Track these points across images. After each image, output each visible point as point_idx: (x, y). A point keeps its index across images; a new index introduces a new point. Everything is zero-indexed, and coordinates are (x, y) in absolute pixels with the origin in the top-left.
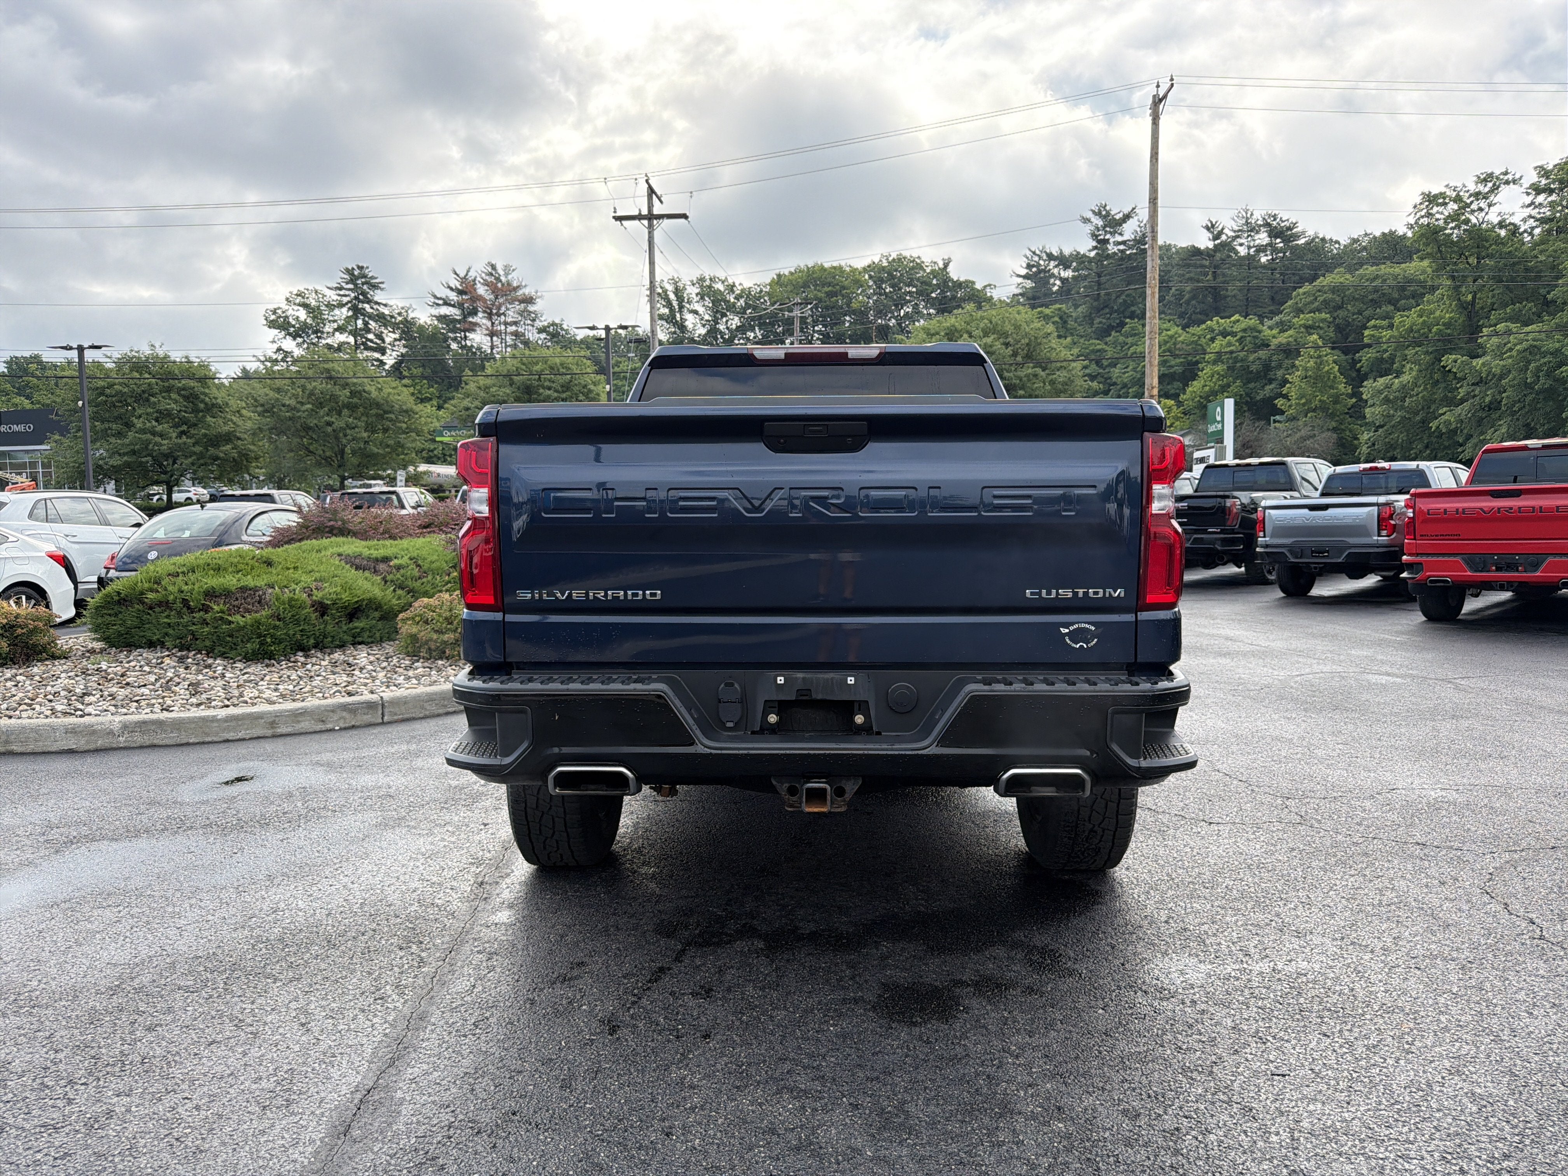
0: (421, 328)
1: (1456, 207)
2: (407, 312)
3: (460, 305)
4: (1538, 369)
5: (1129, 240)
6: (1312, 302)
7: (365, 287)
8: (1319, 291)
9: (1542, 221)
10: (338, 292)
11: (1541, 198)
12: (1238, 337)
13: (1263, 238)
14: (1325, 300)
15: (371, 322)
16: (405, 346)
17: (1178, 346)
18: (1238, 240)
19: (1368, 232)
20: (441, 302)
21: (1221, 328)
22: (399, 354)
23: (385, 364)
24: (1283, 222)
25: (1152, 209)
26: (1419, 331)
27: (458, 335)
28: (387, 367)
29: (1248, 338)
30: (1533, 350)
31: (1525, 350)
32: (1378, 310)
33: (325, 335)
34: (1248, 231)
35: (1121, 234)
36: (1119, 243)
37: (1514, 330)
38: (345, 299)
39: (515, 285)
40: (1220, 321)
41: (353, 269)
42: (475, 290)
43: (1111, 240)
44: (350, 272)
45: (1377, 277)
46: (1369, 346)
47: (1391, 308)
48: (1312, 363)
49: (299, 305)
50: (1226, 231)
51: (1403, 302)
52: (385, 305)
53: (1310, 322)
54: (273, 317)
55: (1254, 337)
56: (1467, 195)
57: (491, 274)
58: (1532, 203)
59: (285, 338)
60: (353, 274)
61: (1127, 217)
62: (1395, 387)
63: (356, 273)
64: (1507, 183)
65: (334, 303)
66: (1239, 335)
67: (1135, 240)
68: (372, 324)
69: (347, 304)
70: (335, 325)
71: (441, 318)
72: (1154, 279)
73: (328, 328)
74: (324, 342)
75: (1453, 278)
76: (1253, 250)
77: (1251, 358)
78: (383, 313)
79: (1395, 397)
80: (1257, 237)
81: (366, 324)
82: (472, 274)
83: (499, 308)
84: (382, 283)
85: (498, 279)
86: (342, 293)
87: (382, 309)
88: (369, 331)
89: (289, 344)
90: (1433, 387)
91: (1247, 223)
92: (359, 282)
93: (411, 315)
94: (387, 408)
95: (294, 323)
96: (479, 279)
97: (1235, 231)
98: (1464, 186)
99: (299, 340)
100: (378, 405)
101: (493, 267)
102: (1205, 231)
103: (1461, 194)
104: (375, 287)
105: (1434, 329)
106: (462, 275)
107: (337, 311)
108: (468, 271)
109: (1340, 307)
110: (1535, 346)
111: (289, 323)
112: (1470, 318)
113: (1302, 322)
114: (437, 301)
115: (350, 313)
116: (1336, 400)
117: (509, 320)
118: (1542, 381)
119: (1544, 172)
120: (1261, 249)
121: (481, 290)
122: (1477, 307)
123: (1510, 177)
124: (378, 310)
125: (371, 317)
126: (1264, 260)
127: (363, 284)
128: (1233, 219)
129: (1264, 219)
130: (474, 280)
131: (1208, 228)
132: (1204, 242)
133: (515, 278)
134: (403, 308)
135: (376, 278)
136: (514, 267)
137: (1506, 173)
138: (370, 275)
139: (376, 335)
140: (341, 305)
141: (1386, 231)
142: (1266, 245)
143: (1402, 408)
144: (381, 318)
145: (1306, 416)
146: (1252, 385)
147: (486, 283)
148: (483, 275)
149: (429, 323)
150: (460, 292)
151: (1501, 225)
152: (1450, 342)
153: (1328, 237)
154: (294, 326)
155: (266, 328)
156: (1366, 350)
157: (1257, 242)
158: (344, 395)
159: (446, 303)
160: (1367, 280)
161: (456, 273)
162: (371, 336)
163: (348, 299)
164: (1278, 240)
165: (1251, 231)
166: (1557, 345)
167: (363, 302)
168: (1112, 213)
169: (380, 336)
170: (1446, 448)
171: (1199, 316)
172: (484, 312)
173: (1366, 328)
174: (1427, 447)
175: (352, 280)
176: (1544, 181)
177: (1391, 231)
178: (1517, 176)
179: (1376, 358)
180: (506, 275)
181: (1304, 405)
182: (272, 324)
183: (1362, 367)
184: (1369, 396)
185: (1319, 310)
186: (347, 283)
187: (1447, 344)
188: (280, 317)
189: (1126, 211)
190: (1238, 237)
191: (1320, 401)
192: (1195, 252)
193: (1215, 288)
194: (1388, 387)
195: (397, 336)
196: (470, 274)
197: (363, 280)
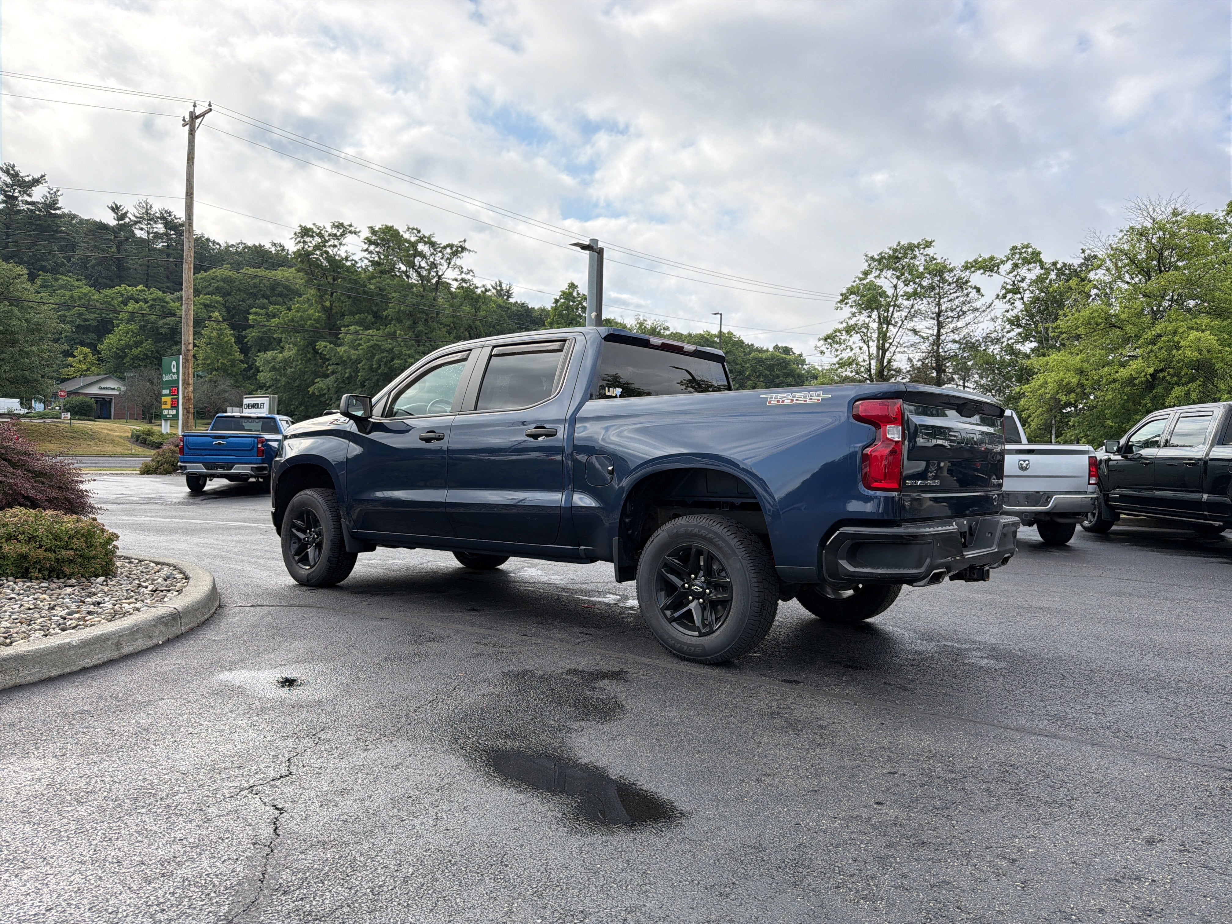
1: (320, 240)
4: (380, 360)
5: (38, 202)
6: (206, 287)
8: (213, 279)
9: (373, 263)
11: (372, 248)
12: (149, 304)
13: (160, 228)
14: (218, 287)
17: (91, 303)
18: (140, 225)
19: (244, 242)
21: (129, 294)
24: (176, 219)
25: (189, 201)
26: (297, 322)
29: (158, 307)
30: (376, 347)
31: (371, 346)
32: (257, 301)
34: (148, 220)
35: (30, 195)
36: (27, 203)
37: (361, 332)
40: (128, 288)
43: (20, 199)
45: (255, 277)
46: (253, 326)
47: (265, 301)
48: (214, 334)
50: (129, 215)
51: (274, 298)
53: (208, 302)
55: (162, 306)
56: (327, 234)
58: (367, 250)
61: (36, 182)
62: (278, 359)
64: (351, 232)
66: (151, 303)
67: (45, 203)
72: (191, 257)
75: (319, 290)
76: (151, 235)
77: (161, 322)
79: (280, 367)
80: (155, 226)
90: (306, 363)
91: (147, 212)
97: (137, 217)
98: (325, 228)
102: (111, 211)
103: (322, 232)
105: (309, 322)
109: (229, 294)
110: (378, 345)
112: (329, 318)
113: (202, 301)
116: (233, 363)
118: (382, 367)
119: (373, 231)
120: (157, 236)
122: (334, 311)
123: (353, 229)
126: (160, 245)
128: (135, 207)
129: (161, 213)
131: (113, 209)
132: (110, 220)
137: (351, 226)
141: (257, 244)
142: (162, 234)
143: (285, 375)
145: (211, 374)
146: (161, 344)
151: (347, 259)
152: (318, 332)
153: (212, 239)
156: (251, 329)
157: (155, 230)
160: (249, 277)
164: (172, 232)
165: (150, 220)
166: (390, 346)
168: (21, 174)
170: (314, 406)
171: (105, 281)
173: (249, 314)
174: (301, 404)
176: (374, 238)
177: (260, 245)
178: (358, 230)
179: (259, 337)
181: (209, 365)
183: (248, 341)
184: (261, 364)
185: (212, 294)
187: (316, 335)
189: (37, 176)
190: (140, 222)
191: (222, 363)
192: (103, 227)
193: (118, 259)
194: (274, 359)
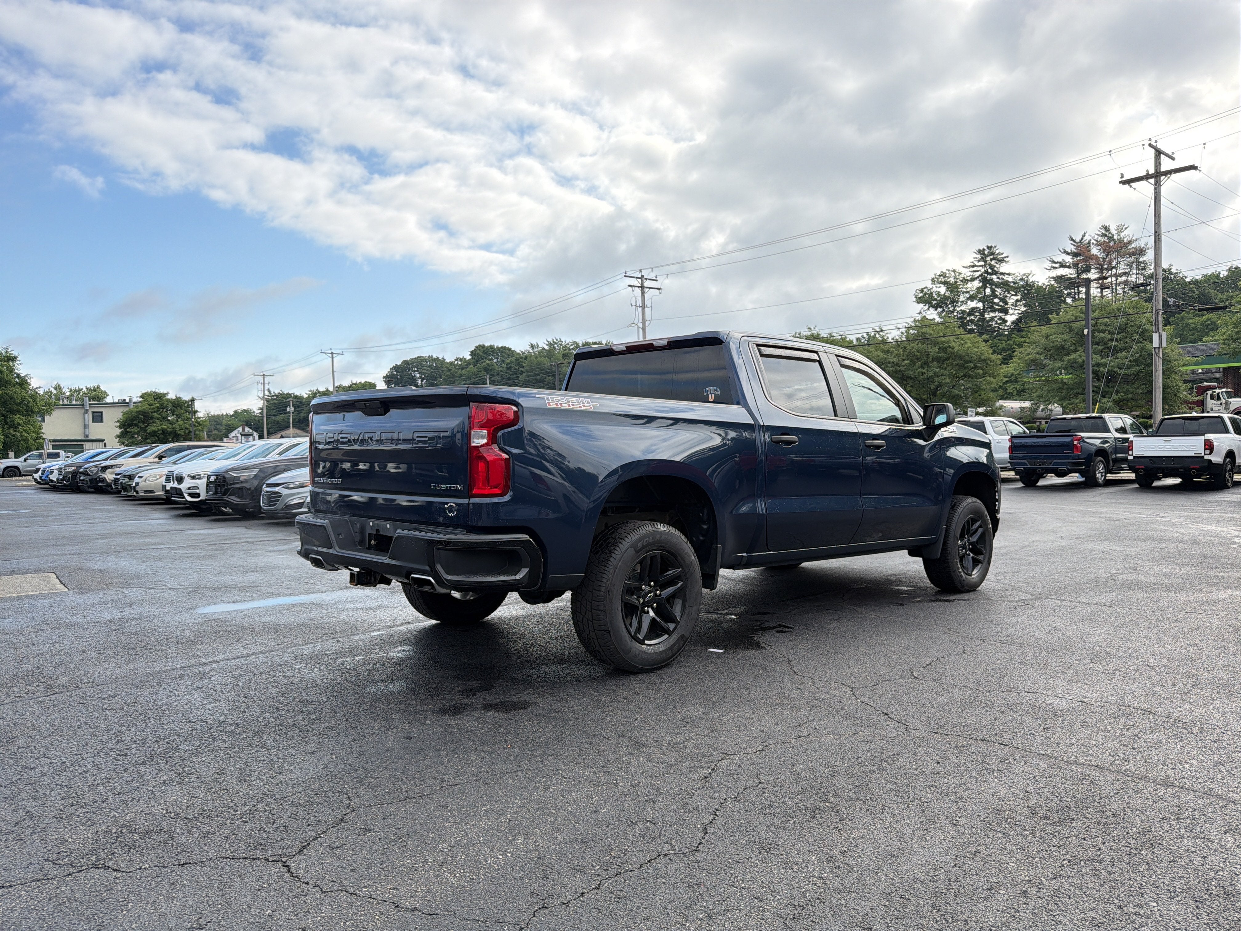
0: (1039, 288)
2: (1027, 277)
3: (1075, 265)
7: (993, 262)
10: (971, 269)
15: (997, 289)
16: (1025, 306)
20: (1057, 265)
22: (1020, 312)
23: (1006, 321)
27: (1073, 291)
28: (1007, 324)
33: (959, 304)
38: (977, 274)
39: (1126, 240)
41: (984, 249)
42: (1089, 251)
44: (981, 252)
49: (941, 283)
52: (1009, 274)
54: (921, 295)
57: (1105, 235)
59: (928, 309)
60: (984, 254)
63: (986, 252)
65: (969, 278)
68: (998, 291)
69: (978, 277)
70: (967, 295)
71: (1059, 279)
73: (962, 298)
74: (958, 309)
78: (1007, 281)
81: (993, 291)
82: (1087, 238)
83: (1110, 262)
84: (1007, 257)
85: (1111, 238)
86: (975, 269)
87: (1006, 278)
88: (996, 296)
89: (933, 315)
92: (988, 259)
93: (1031, 279)
94: (967, 358)
95: (936, 297)
96: (1092, 241)
99: (940, 310)
100: (961, 357)
101: (1107, 229)
104: (1001, 261)
106: (1078, 240)
107: (970, 285)
108: (1083, 236)
111: (932, 297)
114: (1054, 265)
115: (981, 284)
117: (1120, 271)
121: (1095, 251)
124: (1003, 279)
125: (998, 285)
127: (991, 260)
130: (1089, 243)
133: (1126, 235)
134: (1024, 275)
135: (1002, 254)
136: (1126, 226)
138: (997, 252)
139: (1000, 299)
140: (973, 279)
144: (1005, 285)
147: (1099, 244)
148: (1096, 237)
149: (1047, 284)
150: (1075, 255)
154: (936, 300)
155: (915, 304)
158: (934, 351)
159: (1062, 265)
161: (1072, 239)
162: (996, 300)
163: (979, 273)
167: (991, 274)
169: (1004, 300)
172: (1096, 268)
175: (982, 258)
180: (1119, 233)
182: (919, 300)
186: (979, 261)
188: (926, 294)
195: (1019, 297)
196: (1085, 238)
197: (992, 257)
